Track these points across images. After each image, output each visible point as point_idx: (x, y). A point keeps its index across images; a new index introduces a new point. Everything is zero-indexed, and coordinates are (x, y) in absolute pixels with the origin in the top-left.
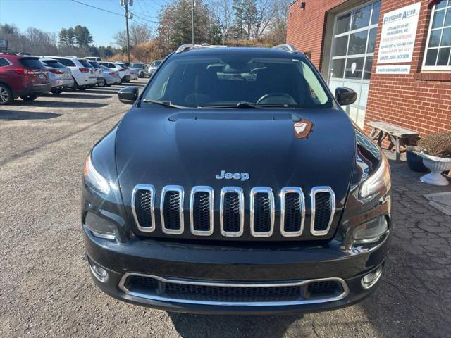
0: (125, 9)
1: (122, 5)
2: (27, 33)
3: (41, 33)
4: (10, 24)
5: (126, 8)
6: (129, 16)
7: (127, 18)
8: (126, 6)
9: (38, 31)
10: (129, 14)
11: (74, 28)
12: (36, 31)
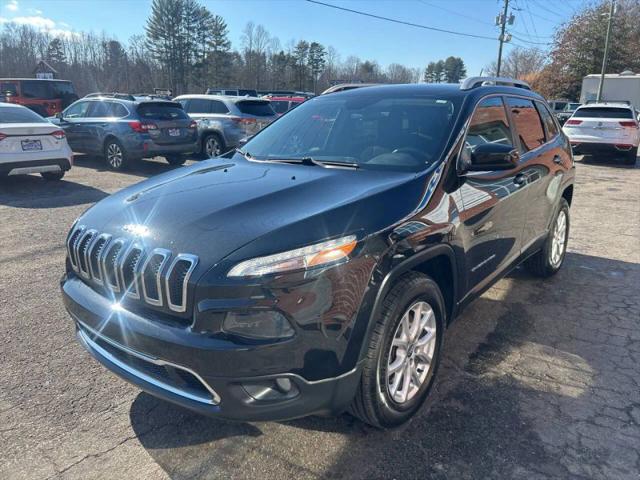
0: (500, 31)
1: (498, 24)
2: (388, 71)
3: (404, 71)
4: (371, 61)
5: (503, 28)
6: (505, 39)
7: (502, 42)
8: (504, 25)
9: (401, 67)
10: (506, 35)
11: (445, 61)
12: (399, 67)
